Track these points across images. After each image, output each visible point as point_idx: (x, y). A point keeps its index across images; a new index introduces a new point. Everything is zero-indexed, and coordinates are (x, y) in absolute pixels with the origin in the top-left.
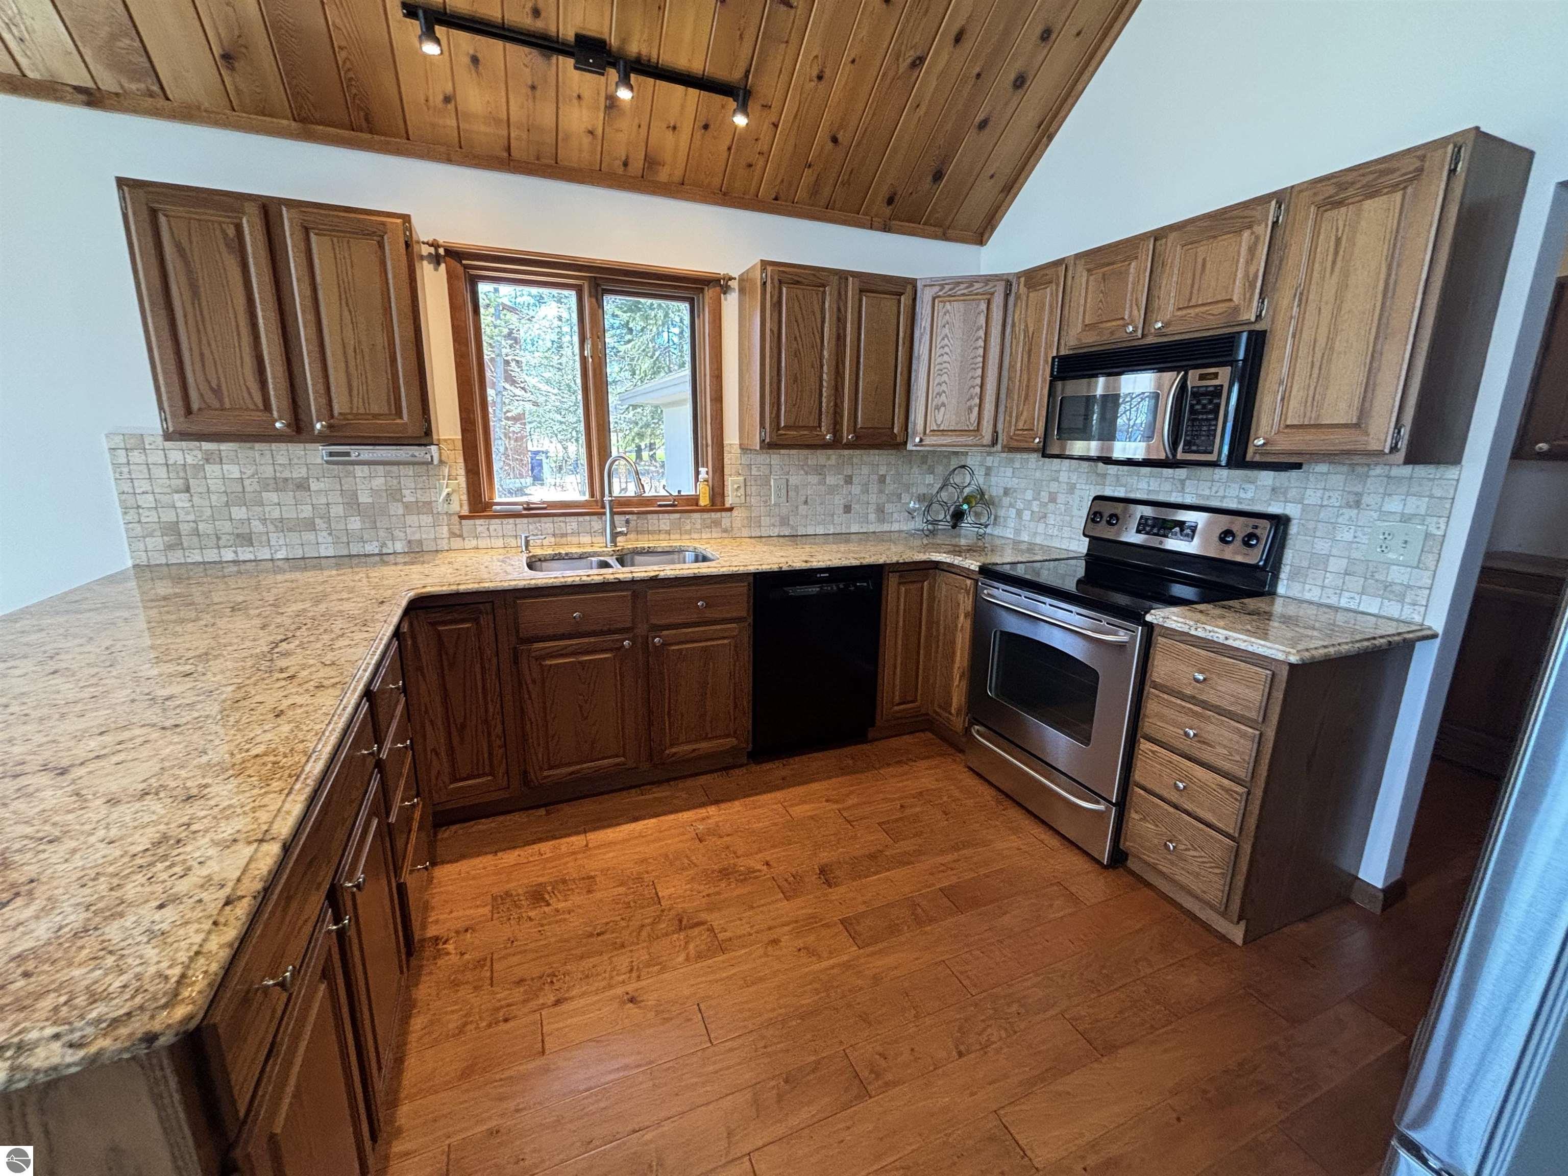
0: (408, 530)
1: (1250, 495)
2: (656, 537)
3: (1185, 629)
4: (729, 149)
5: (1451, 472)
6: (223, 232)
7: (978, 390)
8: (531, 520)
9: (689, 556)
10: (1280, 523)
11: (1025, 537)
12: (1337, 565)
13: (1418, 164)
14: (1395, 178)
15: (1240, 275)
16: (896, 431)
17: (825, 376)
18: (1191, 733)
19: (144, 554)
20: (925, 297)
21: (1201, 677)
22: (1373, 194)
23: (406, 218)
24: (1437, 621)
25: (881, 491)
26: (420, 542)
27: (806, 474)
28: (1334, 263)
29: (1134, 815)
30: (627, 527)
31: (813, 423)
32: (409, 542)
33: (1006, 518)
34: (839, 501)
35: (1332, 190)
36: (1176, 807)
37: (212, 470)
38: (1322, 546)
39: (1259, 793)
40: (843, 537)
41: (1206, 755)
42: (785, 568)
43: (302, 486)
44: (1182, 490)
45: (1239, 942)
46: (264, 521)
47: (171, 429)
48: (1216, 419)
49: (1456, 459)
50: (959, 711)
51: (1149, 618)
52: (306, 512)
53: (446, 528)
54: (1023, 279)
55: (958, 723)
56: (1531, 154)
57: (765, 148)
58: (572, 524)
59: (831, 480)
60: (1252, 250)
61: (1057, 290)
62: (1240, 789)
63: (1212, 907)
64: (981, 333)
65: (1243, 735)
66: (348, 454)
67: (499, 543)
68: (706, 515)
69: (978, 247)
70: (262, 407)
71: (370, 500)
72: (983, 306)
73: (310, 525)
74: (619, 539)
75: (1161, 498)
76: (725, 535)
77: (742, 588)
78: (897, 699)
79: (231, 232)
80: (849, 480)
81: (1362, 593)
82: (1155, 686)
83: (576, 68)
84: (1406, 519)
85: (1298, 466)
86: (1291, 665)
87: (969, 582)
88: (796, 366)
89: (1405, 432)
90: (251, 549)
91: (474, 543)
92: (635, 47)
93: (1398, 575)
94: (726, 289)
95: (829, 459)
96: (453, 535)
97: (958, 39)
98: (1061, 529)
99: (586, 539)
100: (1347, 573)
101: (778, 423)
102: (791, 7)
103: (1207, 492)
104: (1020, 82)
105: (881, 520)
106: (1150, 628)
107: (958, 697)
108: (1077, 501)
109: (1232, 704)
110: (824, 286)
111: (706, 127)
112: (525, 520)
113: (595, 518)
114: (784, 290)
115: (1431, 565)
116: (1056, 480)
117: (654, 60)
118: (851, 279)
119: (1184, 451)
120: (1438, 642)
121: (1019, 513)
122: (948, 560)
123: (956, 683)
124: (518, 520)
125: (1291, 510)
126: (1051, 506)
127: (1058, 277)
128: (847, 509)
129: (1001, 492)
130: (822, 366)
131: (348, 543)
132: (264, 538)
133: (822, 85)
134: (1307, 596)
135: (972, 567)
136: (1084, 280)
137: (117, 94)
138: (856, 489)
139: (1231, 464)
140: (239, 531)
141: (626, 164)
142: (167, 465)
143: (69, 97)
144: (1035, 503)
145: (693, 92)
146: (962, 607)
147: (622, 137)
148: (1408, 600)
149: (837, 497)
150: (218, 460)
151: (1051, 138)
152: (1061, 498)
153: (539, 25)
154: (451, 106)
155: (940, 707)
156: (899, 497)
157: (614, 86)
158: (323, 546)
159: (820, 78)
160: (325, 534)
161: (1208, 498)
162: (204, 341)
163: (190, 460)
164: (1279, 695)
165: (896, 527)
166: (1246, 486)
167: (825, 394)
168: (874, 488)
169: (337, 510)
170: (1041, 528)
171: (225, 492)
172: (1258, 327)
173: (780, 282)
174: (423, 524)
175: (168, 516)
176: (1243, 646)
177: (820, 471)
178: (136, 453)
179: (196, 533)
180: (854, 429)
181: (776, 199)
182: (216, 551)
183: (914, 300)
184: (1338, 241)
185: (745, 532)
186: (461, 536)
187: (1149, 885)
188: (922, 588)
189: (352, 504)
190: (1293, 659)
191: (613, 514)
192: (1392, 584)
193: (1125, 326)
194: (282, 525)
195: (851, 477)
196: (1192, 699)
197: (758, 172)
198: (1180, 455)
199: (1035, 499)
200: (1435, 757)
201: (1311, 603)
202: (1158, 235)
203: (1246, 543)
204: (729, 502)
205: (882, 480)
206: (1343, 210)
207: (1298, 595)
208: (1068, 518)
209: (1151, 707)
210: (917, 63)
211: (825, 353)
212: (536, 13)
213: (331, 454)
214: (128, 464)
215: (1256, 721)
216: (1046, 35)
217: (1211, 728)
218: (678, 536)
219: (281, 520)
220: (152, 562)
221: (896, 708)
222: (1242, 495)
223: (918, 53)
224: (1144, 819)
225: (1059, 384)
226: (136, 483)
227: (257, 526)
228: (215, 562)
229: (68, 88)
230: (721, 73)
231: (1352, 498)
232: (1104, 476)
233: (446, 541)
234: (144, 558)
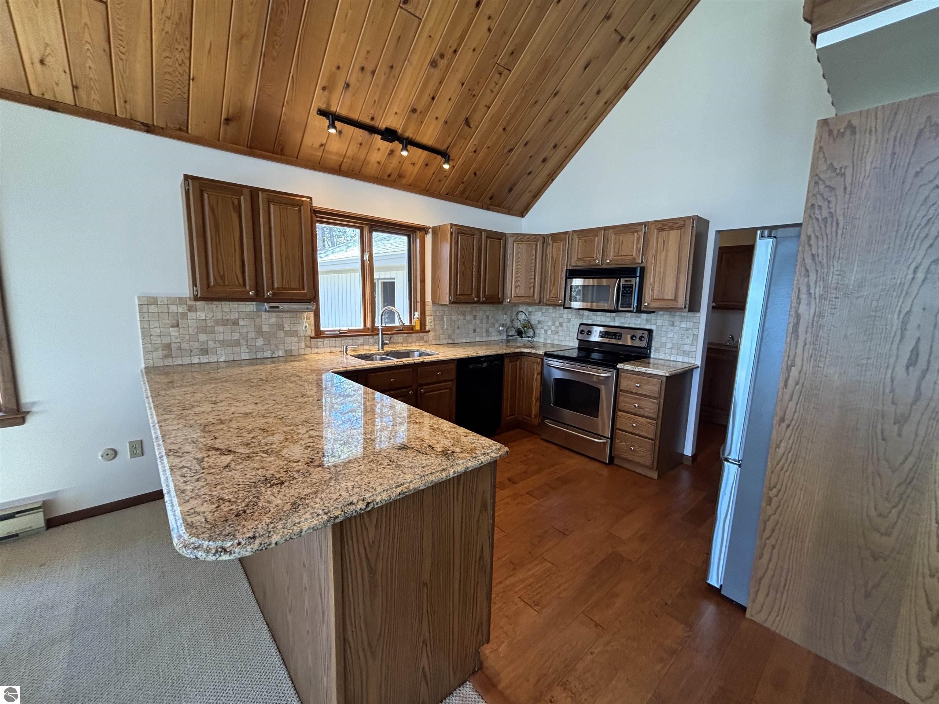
0: (286, 345)
1: (639, 322)
2: (397, 345)
3: (632, 369)
4: (434, 174)
5: (698, 315)
6: (233, 202)
7: (533, 280)
8: (342, 338)
9: (417, 354)
10: (650, 331)
11: (549, 341)
12: (669, 346)
13: (683, 223)
14: (677, 225)
15: (635, 248)
16: (500, 296)
17: (474, 273)
18: (637, 405)
19: (151, 361)
20: (510, 240)
21: (638, 385)
22: (673, 229)
23: (311, 198)
24: (698, 362)
25: (487, 323)
26: (291, 351)
27: (458, 314)
28: (663, 248)
29: (617, 441)
30: (389, 341)
31: (469, 293)
32: (286, 351)
33: (539, 334)
34: (471, 327)
35: (661, 226)
36: (632, 434)
37: (191, 315)
38: (664, 340)
39: (660, 422)
40: (472, 344)
41: (641, 412)
42: (470, 356)
43: (236, 323)
44: (614, 320)
45: (656, 478)
46: (215, 342)
47: (199, 295)
48: (632, 296)
49: (699, 311)
50: (536, 417)
51: (618, 366)
52: (236, 336)
53: (303, 343)
54: (550, 237)
55: (536, 421)
56: (708, 222)
57: (448, 176)
58: (361, 340)
59: (468, 318)
60: (638, 240)
61: (566, 243)
62: (654, 422)
63: (647, 467)
64: (534, 257)
65: (654, 403)
66: (278, 307)
67: (328, 350)
68: (418, 335)
69: (520, 218)
70: (242, 284)
71: (268, 330)
72: (534, 247)
73: (237, 343)
74: (385, 346)
75: (606, 324)
76: (425, 344)
77: (453, 366)
78: (509, 413)
79: (236, 202)
80: (475, 317)
81: (677, 355)
82: (621, 391)
83: (381, 139)
84: (687, 329)
85: (654, 312)
86: (667, 377)
87: (539, 360)
88: (463, 268)
89: (688, 302)
90: (207, 356)
91: (316, 350)
92: (409, 134)
93: (686, 348)
94: (427, 232)
95: (467, 308)
96: (307, 347)
97: (526, 144)
98: (565, 337)
99: (367, 347)
100: (672, 348)
101: (457, 293)
102: (470, 127)
103: (623, 321)
104: (544, 160)
105: (488, 336)
106: (618, 370)
107: (535, 410)
108: (572, 326)
109: (649, 393)
110: (474, 235)
111: (427, 165)
112: (340, 339)
113: (371, 337)
114: (459, 236)
115: (695, 344)
116: (562, 317)
117: (413, 139)
118: (483, 233)
119: (621, 307)
120: (699, 369)
121: (546, 332)
122: (529, 351)
123: (534, 403)
124: (337, 339)
125: (653, 327)
126: (560, 328)
127: (566, 239)
128: (475, 331)
129: (537, 322)
130: (473, 268)
131: (256, 352)
132: (215, 350)
133: (475, 155)
134: (661, 357)
135: (541, 353)
136: (577, 242)
137: (162, 128)
138: (478, 322)
139: (636, 312)
140: (202, 347)
141: (389, 176)
142: (168, 313)
143: (138, 127)
144: (553, 327)
145: (426, 152)
146: (536, 370)
147: (392, 166)
148: (690, 356)
149: (470, 325)
150: (195, 310)
151: (553, 180)
152: (565, 325)
153: (372, 123)
154: (322, 148)
155: (526, 416)
156: (494, 325)
157: (400, 150)
158: (243, 354)
159: (475, 152)
160: (245, 347)
161: (624, 323)
162: (219, 253)
163: (180, 310)
164: (663, 388)
165: (493, 339)
166: (637, 319)
167: (474, 281)
168: (485, 321)
169: (251, 335)
170: (556, 337)
171: (197, 326)
172: (642, 265)
173: (458, 233)
174: (293, 342)
175: (166, 340)
176: (651, 372)
177: (464, 313)
178: (153, 306)
179: (180, 348)
180: (484, 296)
181: (447, 194)
182: (189, 358)
183: (505, 242)
184: (664, 241)
185: (434, 343)
186: (310, 347)
187: (623, 468)
188: (517, 364)
189: (260, 332)
190: (667, 375)
191: (383, 334)
192: (685, 351)
193: (595, 260)
194: (224, 343)
195: (475, 316)
196: (636, 394)
197: (442, 184)
198: (620, 309)
199: (553, 325)
200: (701, 405)
201: (662, 359)
202: (605, 229)
203: (640, 340)
204: (427, 328)
205: (488, 317)
206: (665, 232)
207: (657, 357)
208: (568, 333)
209: (621, 399)
210: (510, 150)
211: (474, 263)
212: (372, 119)
213: (271, 307)
214: (148, 312)
215: (657, 397)
216: (555, 146)
217: (643, 402)
218: (406, 345)
219: (224, 341)
220: (155, 365)
221: (508, 418)
222: (636, 322)
223: (512, 147)
224: (621, 442)
225: (568, 280)
226: (151, 322)
227: (211, 344)
228: (188, 364)
229: (138, 123)
230: (438, 147)
231: (671, 323)
232: (583, 315)
233: (303, 350)
234: (151, 363)
